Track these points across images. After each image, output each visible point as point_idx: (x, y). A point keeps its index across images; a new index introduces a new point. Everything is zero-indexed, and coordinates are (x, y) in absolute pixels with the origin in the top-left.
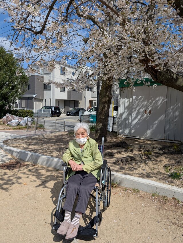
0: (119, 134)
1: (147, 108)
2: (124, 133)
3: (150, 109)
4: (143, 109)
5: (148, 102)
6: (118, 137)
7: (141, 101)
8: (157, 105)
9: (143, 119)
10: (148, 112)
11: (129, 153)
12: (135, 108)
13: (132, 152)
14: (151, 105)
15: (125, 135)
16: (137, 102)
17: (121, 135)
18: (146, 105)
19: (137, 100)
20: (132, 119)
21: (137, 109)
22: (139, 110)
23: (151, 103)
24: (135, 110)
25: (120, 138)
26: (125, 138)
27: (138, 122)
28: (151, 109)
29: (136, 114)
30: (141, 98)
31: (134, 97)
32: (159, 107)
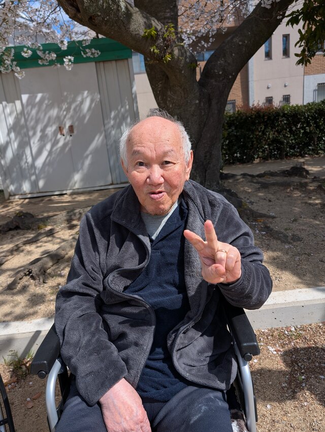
0: (10, 196)
1: (63, 122)
2: (22, 191)
3: (68, 124)
4: (55, 127)
5: (60, 109)
6: (10, 202)
8: (81, 115)
9: (58, 150)
10: (66, 129)
11: (46, 242)
12: (34, 128)
13: (54, 237)
14: (70, 114)
16: (34, 112)
17: (16, 195)
18: (58, 117)
19: (33, 106)
20: (34, 153)
21: (39, 128)
22: (43, 130)
23: (68, 110)
24: (34, 134)
25: (14, 204)
26: (27, 201)
28: (71, 124)
29: (39, 140)
30: (42, 99)
31: (25, 97)
32: (87, 118)
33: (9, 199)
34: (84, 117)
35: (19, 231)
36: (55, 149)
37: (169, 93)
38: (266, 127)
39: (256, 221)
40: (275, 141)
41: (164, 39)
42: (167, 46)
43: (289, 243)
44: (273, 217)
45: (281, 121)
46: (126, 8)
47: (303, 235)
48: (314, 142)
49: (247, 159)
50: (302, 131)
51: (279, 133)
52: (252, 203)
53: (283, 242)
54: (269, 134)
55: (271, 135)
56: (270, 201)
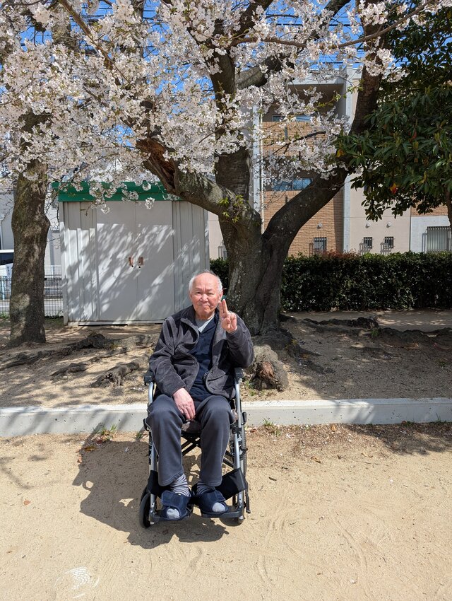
0: (69, 321)
1: (135, 251)
2: (82, 317)
3: (140, 254)
4: (126, 253)
5: (134, 236)
6: (68, 328)
7: (118, 234)
8: (155, 244)
9: (127, 277)
10: (135, 260)
11: (119, 357)
12: (106, 252)
13: (127, 354)
14: (143, 244)
15: (85, 321)
16: (109, 237)
17: (75, 321)
18: (131, 244)
19: (109, 232)
20: (100, 278)
21: (112, 252)
22: (114, 256)
23: (141, 240)
24: (106, 257)
25: (72, 330)
26: (85, 327)
27: (116, 284)
28: (142, 254)
29: (108, 266)
30: (117, 228)
31: (100, 226)
32: (160, 248)
33: (67, 324)
34: (158, 246)
35: (91, 349)
36: (123, 275)
37: (237, 242)
38: (344, 274)
39: (302, 356)
40: (353, 290)
41: (234, 207)
42: (236, 211)
43: (323, 374)
44: (318, 355)
45: (361, 270)
46: (209, 184)
47: (337, 370)
48: (397, 294)
49: (322, 307)
50: (384, 282)
51: (358, 281)
52: (303, 343)
53: (318, 372)
54: (347, 283)
55: (349, 283)
56: (320, 343)
